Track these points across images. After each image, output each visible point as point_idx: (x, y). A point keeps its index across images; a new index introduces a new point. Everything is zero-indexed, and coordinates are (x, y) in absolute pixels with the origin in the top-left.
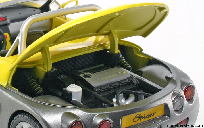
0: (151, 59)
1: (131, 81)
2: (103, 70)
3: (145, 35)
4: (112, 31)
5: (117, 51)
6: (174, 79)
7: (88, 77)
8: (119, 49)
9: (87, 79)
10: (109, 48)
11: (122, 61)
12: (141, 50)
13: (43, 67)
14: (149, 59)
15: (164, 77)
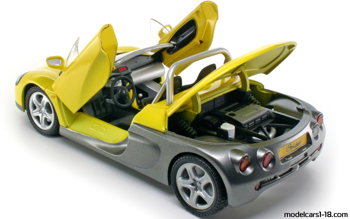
0: (275, 94)
1: (270, 115)
2: (242, 108)
3: (267, 73)
4: (243, 70)
5: (248, 89)
6: (306, 109)
7: (233, 115)
8: (250, 88)
9: (234, 117)
10: (240, 87)
11: (251, 98)
12: (263, 86)
13: (193, 110)
14: (273, 94)
15: (296, 110)
